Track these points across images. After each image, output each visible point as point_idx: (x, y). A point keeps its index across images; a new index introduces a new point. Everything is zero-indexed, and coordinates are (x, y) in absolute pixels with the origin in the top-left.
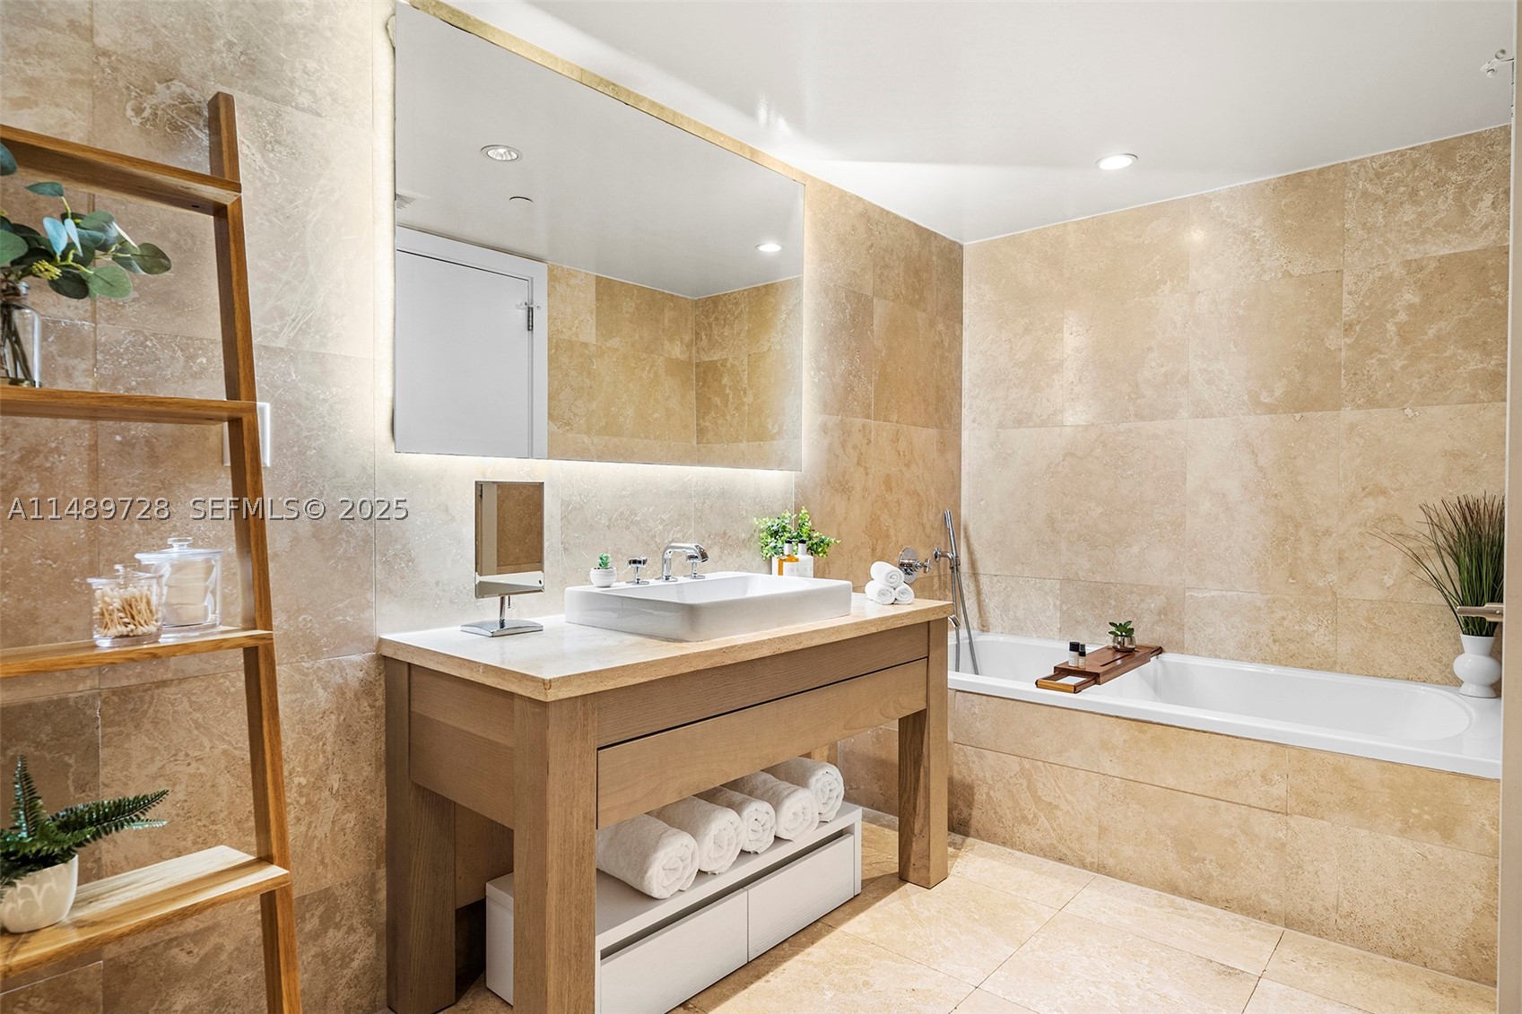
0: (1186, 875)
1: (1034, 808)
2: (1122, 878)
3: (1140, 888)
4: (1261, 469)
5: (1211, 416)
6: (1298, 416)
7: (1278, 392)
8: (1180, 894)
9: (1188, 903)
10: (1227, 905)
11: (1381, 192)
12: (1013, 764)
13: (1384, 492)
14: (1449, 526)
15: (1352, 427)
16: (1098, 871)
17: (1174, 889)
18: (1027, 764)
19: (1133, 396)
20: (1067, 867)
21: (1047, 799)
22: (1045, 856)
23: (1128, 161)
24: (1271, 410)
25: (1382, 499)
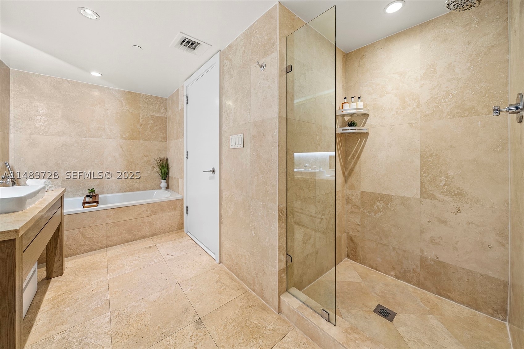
0: (130, 237)
1: (84, 240)
2: (114, 246)
3: (119, 245)
4: (123, 151)
5: (111, 139)
6: (131, 141)
7: (127, 135)
8: (129, 242)
9: (131, 243)
10: (139, 239)
11: (147, 102)
12: (77, 231)
13: (148, 156)
14: (158, 162)
15: (142, 144)
16: (106, 247)
17: (127, 241)
18: (81, 230)
19: (88, 131)
20: (97, 251)
21: (89, 236)
22: (89, 252)
23: (100, 75)
24: (126, 139)
25: (147, 157)
